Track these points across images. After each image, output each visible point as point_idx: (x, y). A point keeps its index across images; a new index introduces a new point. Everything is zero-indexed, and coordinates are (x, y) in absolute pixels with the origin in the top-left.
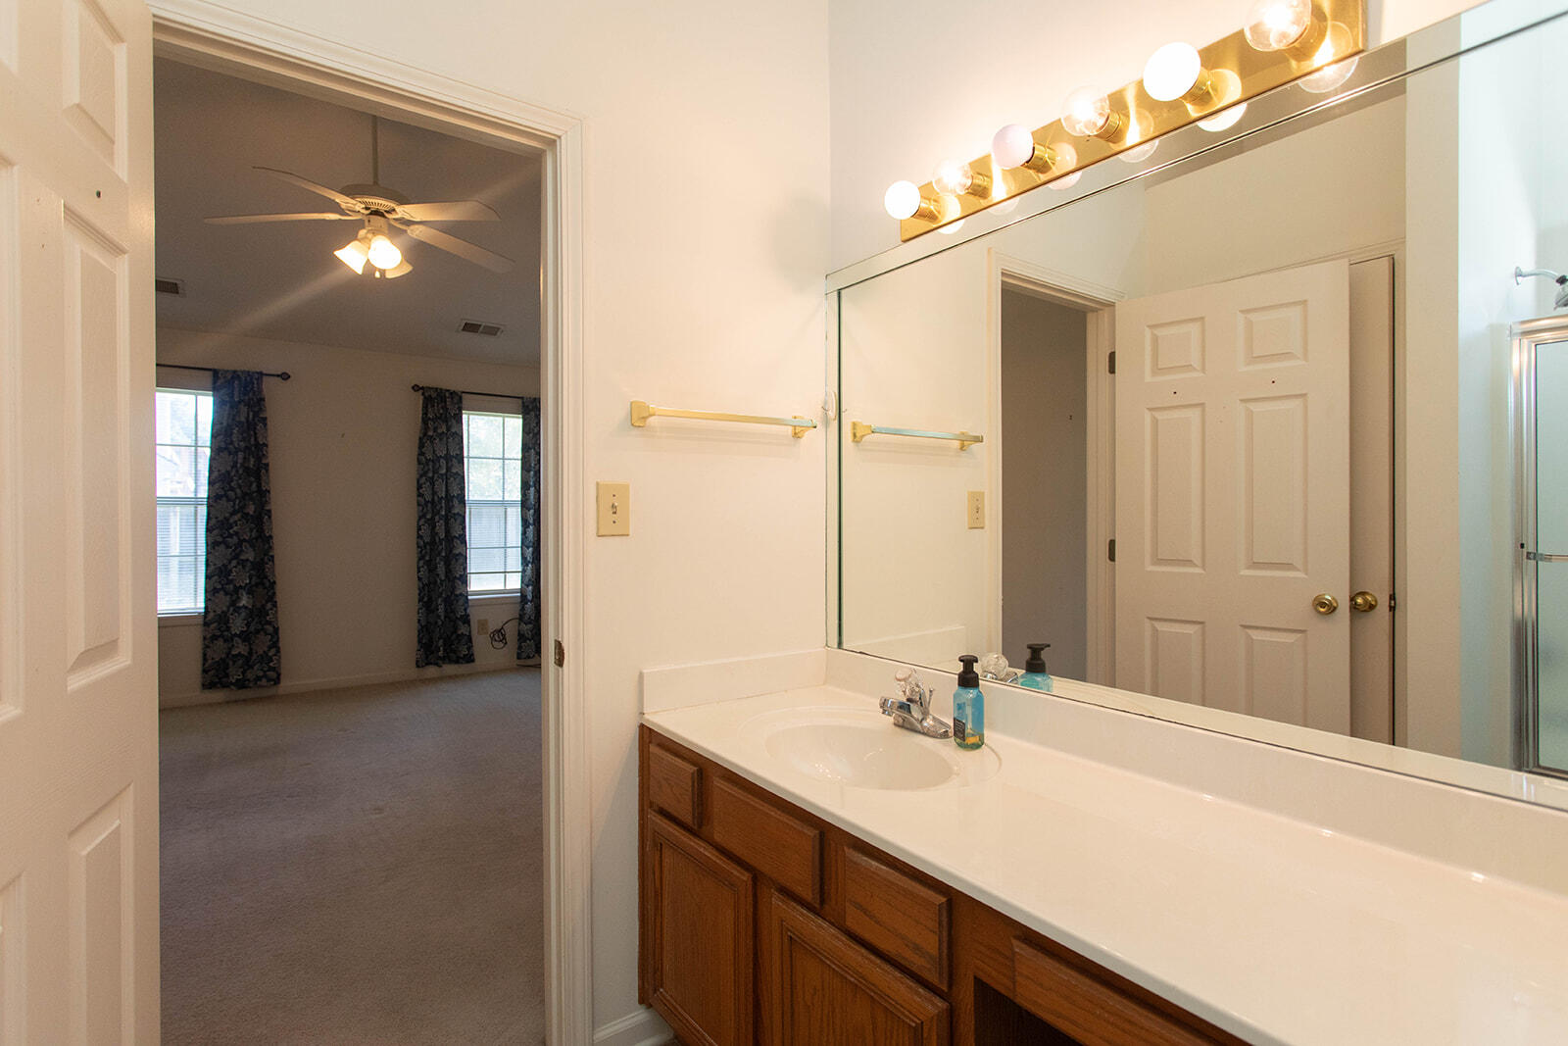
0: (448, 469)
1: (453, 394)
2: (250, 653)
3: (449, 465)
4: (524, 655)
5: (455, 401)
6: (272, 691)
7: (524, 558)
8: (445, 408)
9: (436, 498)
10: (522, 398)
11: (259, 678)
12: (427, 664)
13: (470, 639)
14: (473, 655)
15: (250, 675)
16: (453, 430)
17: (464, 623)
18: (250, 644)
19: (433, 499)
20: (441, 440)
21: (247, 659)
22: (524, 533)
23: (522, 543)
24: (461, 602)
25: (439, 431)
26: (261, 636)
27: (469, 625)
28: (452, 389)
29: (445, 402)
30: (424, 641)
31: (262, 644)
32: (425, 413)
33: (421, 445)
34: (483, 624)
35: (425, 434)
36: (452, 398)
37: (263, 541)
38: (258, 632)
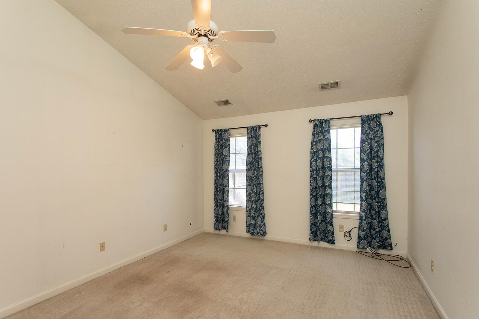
0: (324, 155)
1: (326, 121)
2: (256, 223)
3: (324, 153)
4: (361, 247)
5: (327, 123)
6: (262, 238)
7: (361, 198)
8: (322, 128)
9: (318, 169)
10: (361, 116)
11: (258, 233)
12: (314, 240)
13: (333, 233)
14: (334, 241)
15: (255, 231)
16: (326, 137)
17: (330, 225)
18: (255, 221)
19: (317, 169)
20: (320, 142)
21: (255, 226)
22: (362, 185)
23: (361, 190)
24: (329, 215)
25: (320, 138)
26: (259, 218)
27: (333, 227)
28: (325, 118)
29: (323, 125)
30: (313, 230)
31: (259, 221)
32: (314, 131)
33: (312, 146)
34: (341, 227)
35: (313, 141)
36: (326, 123)
37: (260, 185)
38: (258, 216)
